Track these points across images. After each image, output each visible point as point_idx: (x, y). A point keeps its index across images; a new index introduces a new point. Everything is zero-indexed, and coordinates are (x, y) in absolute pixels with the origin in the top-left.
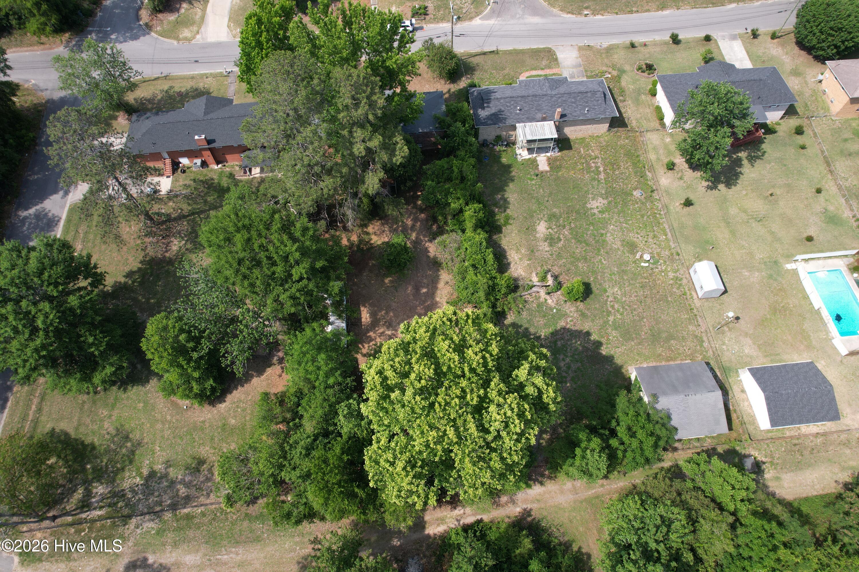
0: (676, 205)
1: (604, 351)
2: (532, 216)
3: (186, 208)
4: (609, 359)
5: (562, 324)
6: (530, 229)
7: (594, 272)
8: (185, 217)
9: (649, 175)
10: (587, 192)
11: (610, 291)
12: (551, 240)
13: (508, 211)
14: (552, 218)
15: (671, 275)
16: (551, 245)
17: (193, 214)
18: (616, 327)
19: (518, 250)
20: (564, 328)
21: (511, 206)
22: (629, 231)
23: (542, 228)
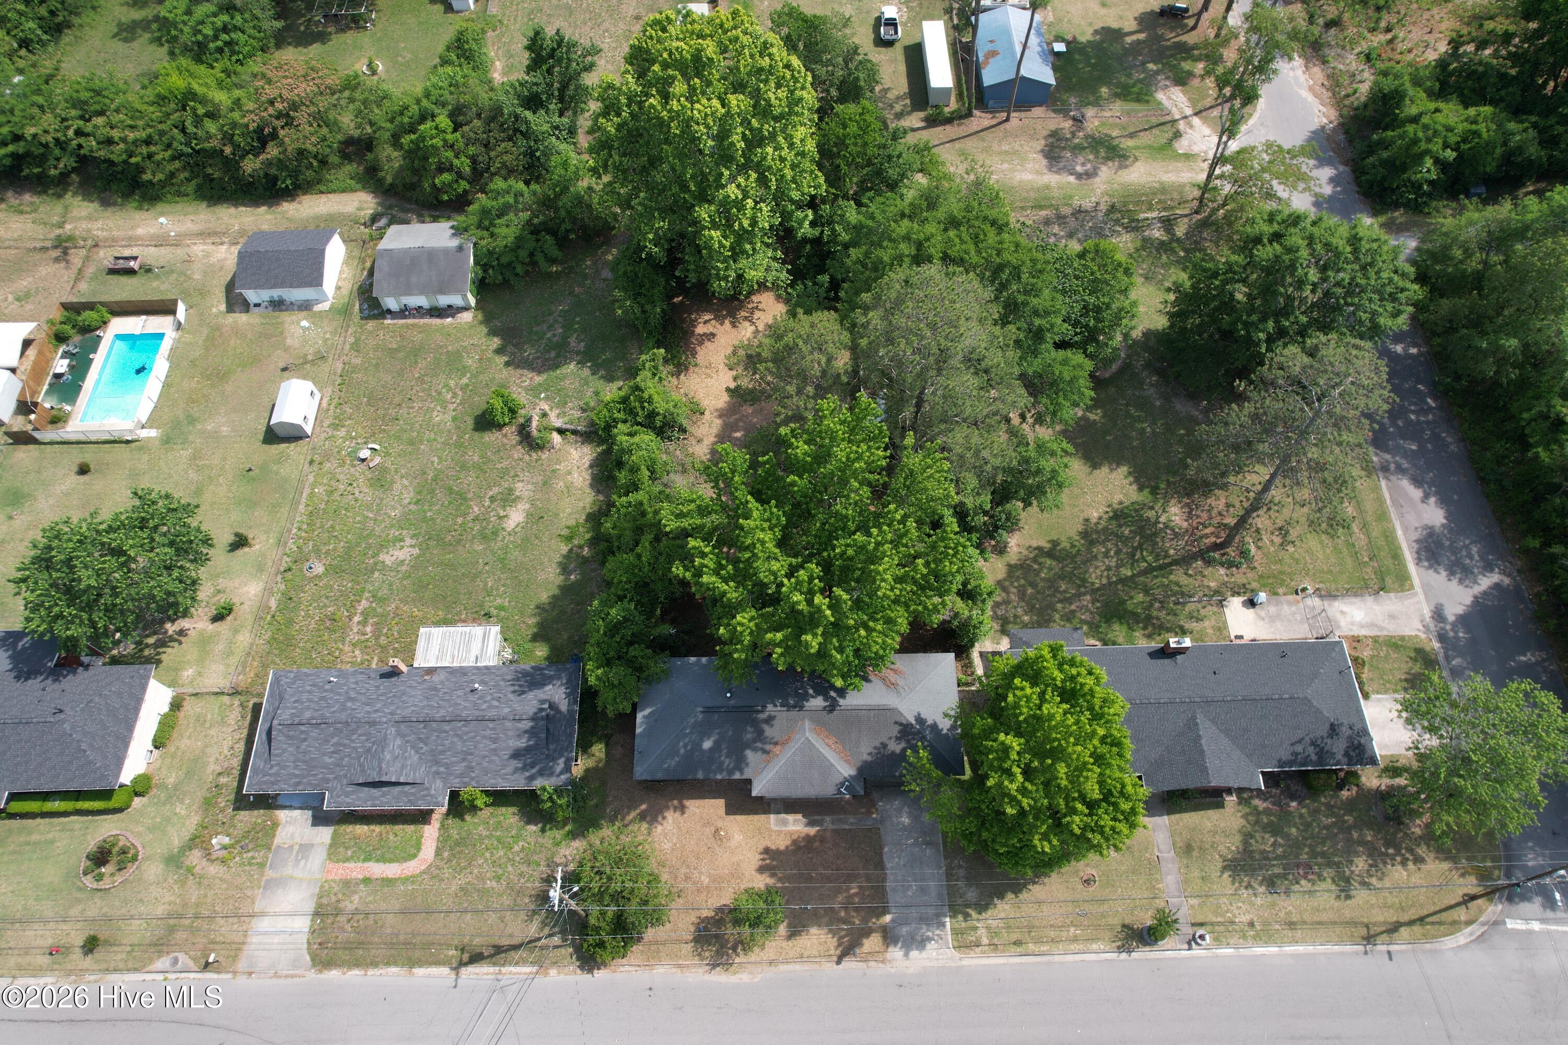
0: (261, 544)
1: (496, 342)
2: (526, 539)
3: (1178, 576)
4: (493, 332)
5: (539, 379)
6: (536, 517)
7: (458, 445)
8: (1176, 562)
9: (273, 604)
10: (407, 576)
11: (448, 417)
12: (508, 498)
13: (564, 549)
14: (489, 535)
15: (342, 433)
16: (511, 491)
17: (1161, 568)
18: (463, 370)
19: (569, 487)
20: (539, 372)
21: (558, 558)
22: (369, 507)
23: (516, 517)
